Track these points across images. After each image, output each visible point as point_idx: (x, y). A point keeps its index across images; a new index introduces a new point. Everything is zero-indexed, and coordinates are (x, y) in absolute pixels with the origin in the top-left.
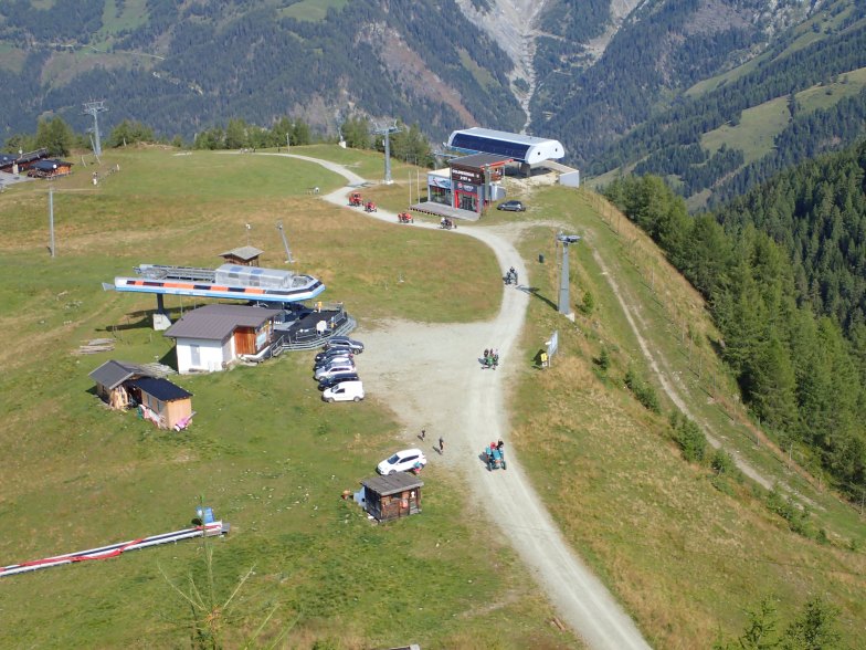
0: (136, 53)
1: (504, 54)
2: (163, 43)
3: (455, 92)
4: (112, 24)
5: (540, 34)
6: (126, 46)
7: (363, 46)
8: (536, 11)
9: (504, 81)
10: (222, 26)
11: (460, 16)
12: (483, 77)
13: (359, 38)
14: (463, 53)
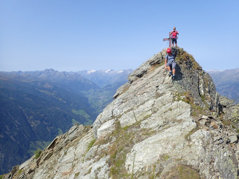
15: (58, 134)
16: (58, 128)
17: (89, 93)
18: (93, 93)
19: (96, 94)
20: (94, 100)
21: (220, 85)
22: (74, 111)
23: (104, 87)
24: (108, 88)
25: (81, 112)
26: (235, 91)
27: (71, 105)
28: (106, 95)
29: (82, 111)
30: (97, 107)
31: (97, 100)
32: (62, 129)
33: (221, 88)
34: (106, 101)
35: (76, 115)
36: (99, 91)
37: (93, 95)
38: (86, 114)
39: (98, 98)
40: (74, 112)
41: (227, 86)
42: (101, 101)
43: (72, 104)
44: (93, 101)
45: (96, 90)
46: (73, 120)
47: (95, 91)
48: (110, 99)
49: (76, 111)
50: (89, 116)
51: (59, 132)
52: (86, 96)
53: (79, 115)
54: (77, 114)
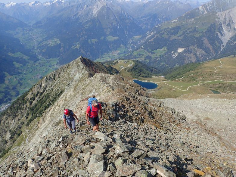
0: (179, 37)
1: (222, 42)
2: (182, 37)
3: (211, 47)
4: (179, 34)
5: (229, 40)
6: (179, 36)
7: (202, 40)
8: (231, 37)
9: (220, 45)
10: (188, 36)
11: (218, 37)
12: (218, 44)
13: (202, 39)
14: (216, 41)
15: (6, 77)
16: (4, 72)
17: (17, 33)
18: (22, 32)
19: (27, 34)
20: (26, 40)
21: (143, 17)
22: (11, 54)
23: (34, 25)
24: (38, 25)
25: (18, 55)
26: (153, 23)
27: (5, 49)
28: (39, 34)
29: (19, 53)
30: (32, 47)
31: (30, 41)
32: (7, 72)
33: (143, 19)
34: (40, 40)
35: (14, 58)
36: (28, 29)
37: (23, 34)
38: (25, 56)
39: (30, 37)
40: (11, 56)
41: (148, 17)
42: (34, 40)
43: (5, 47)
44: (26, 42)
45: (24, 28)
46: (14, 63)
47: (24, 30)
48: (44, 38)
49: (13, 54)
50: (29, 58)
51: (6, 75)
52: (15, 37)
53: (18, 58)
54: (15, 56)
